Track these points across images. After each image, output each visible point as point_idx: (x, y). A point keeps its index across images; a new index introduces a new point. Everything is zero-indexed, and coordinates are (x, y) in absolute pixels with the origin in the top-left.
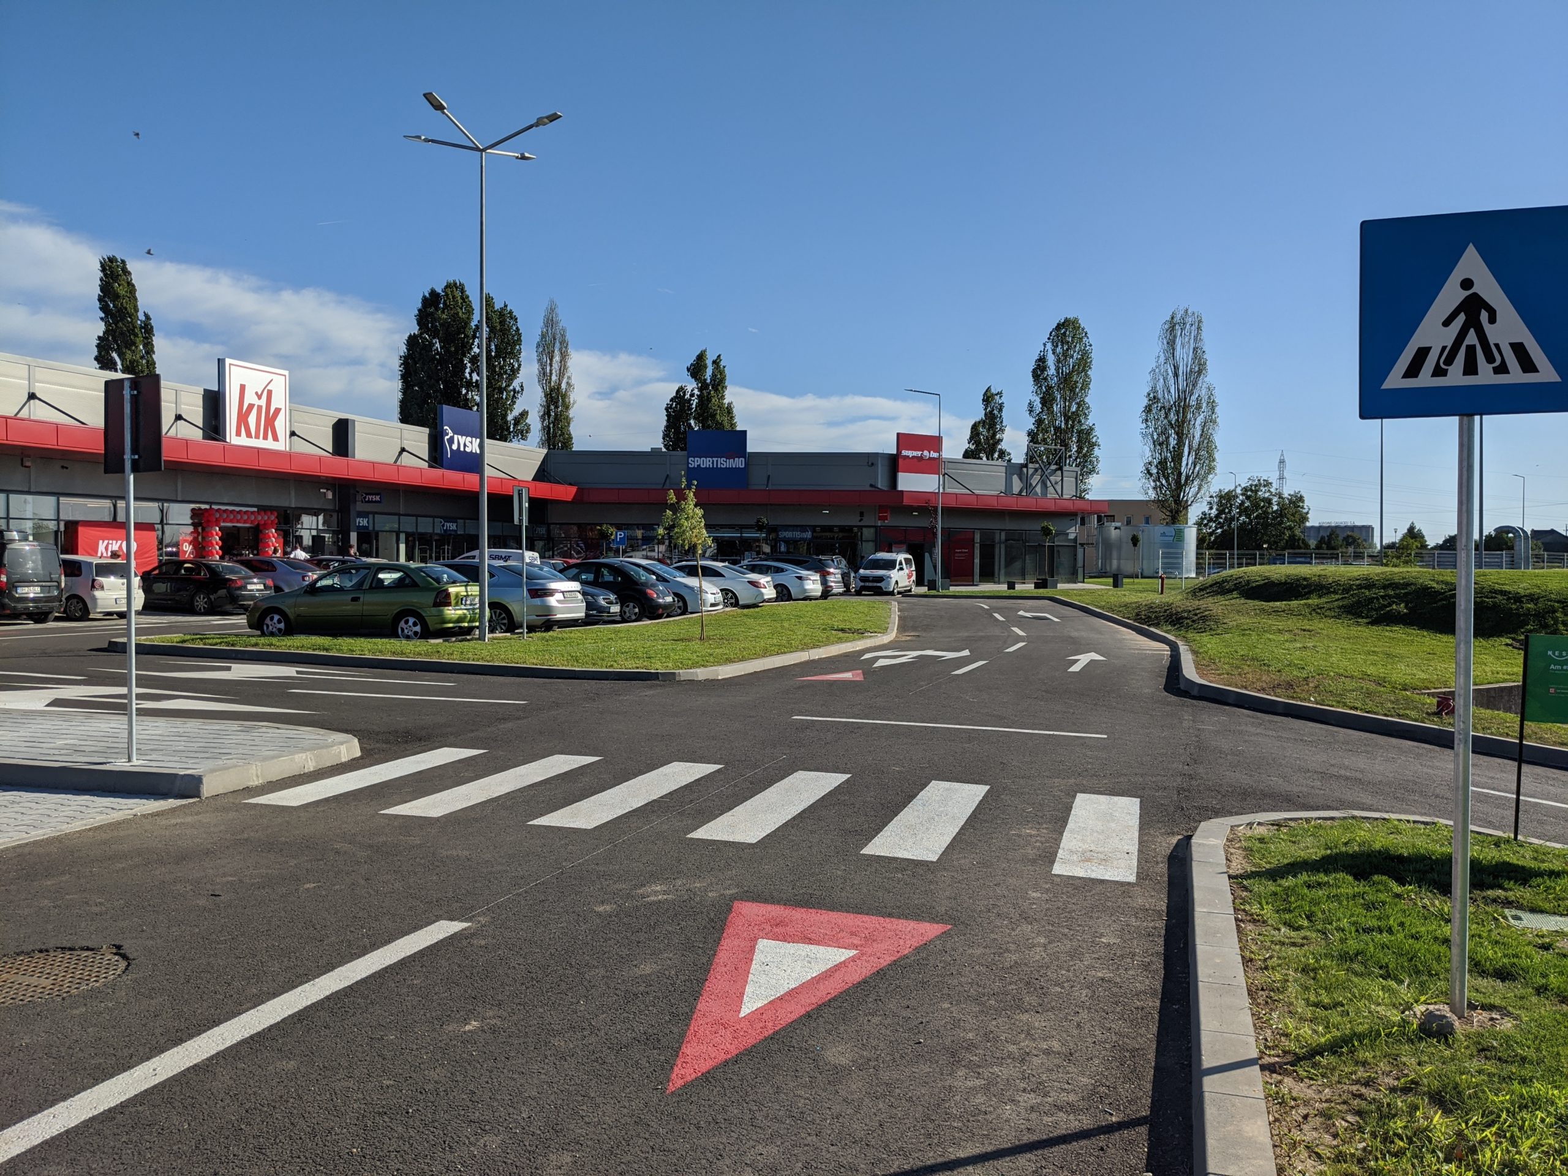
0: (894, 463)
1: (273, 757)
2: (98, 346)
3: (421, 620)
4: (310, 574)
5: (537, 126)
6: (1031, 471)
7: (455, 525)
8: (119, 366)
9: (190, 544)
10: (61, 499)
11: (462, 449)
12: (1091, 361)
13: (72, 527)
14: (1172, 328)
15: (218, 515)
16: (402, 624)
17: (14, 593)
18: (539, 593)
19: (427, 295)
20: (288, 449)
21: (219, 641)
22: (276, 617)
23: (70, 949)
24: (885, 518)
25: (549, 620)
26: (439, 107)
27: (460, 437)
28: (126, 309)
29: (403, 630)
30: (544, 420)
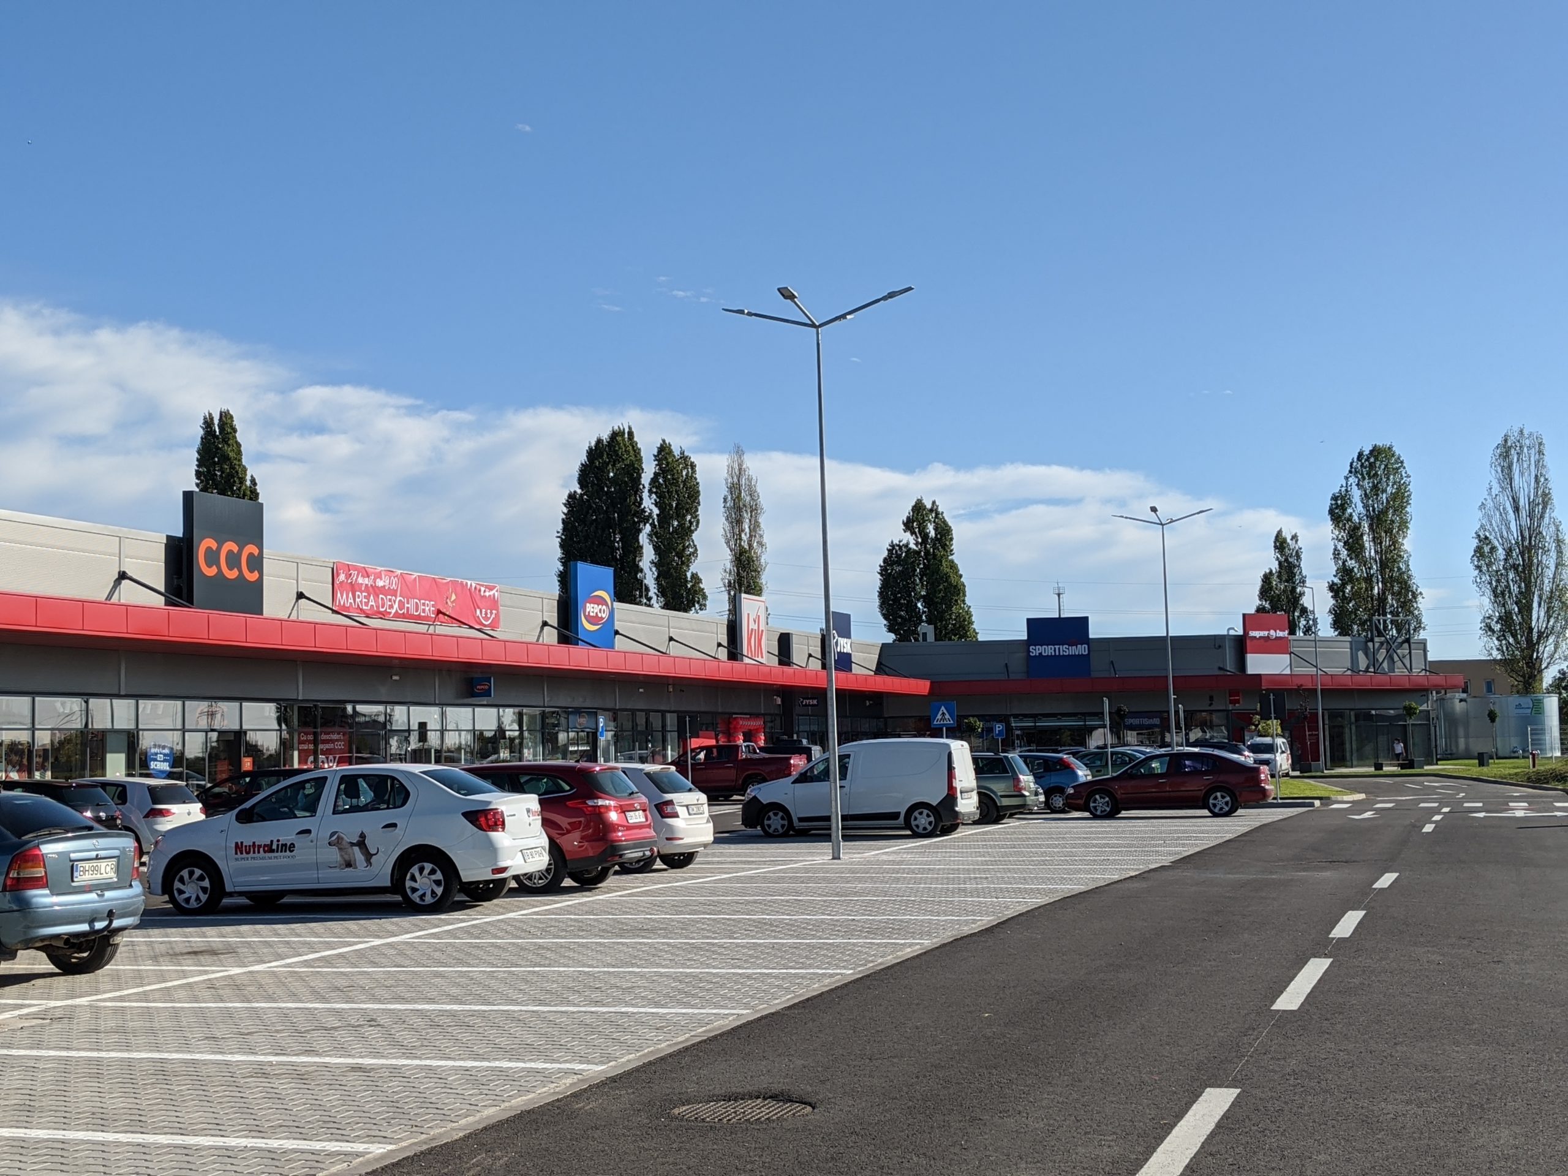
0: (1241, 645)
6: (1377, 645)
11: (842, 650)
12: (1409, 496)
14: (1506, 452)
24: (1238, 701)
27: (841, 639)
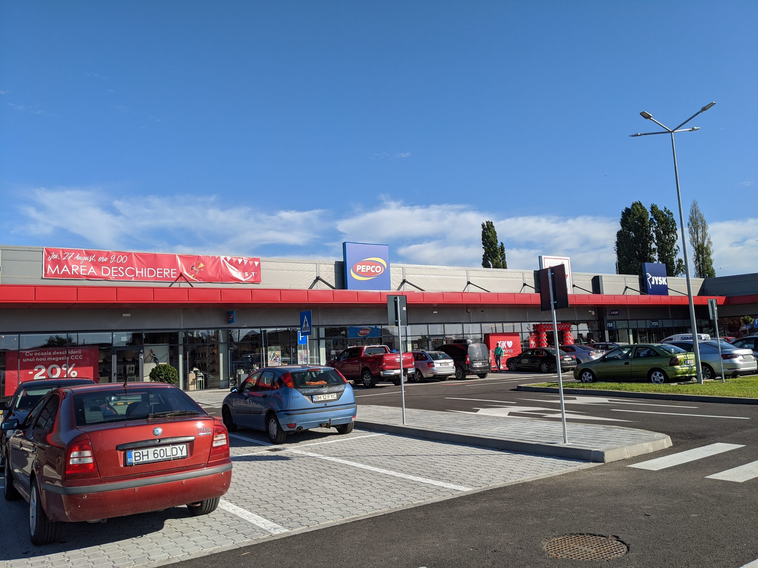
1: (633, 444)
2: (483, 259)
3: (663, 373)
4: (592, 352)
5: (702, 112)
7: (657, 323)
8: (492, 266)
9: (534, 341)
10: (482, 324)
11: (657, 283)
13: (487, 336)
15: (544, 327)
16: (653, 375)
17: (472, 365)
18: (729, 356)
19: (624, 211)
20: (572, 293)
21: (566, 385)
22: (588, 373)
23: (594, 535)
25: (736, 371)
26: (649, 117)
27: (655, 277)
28: (492, 241)
29: (654, 378)
30: (696, 263)
